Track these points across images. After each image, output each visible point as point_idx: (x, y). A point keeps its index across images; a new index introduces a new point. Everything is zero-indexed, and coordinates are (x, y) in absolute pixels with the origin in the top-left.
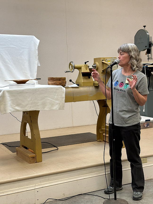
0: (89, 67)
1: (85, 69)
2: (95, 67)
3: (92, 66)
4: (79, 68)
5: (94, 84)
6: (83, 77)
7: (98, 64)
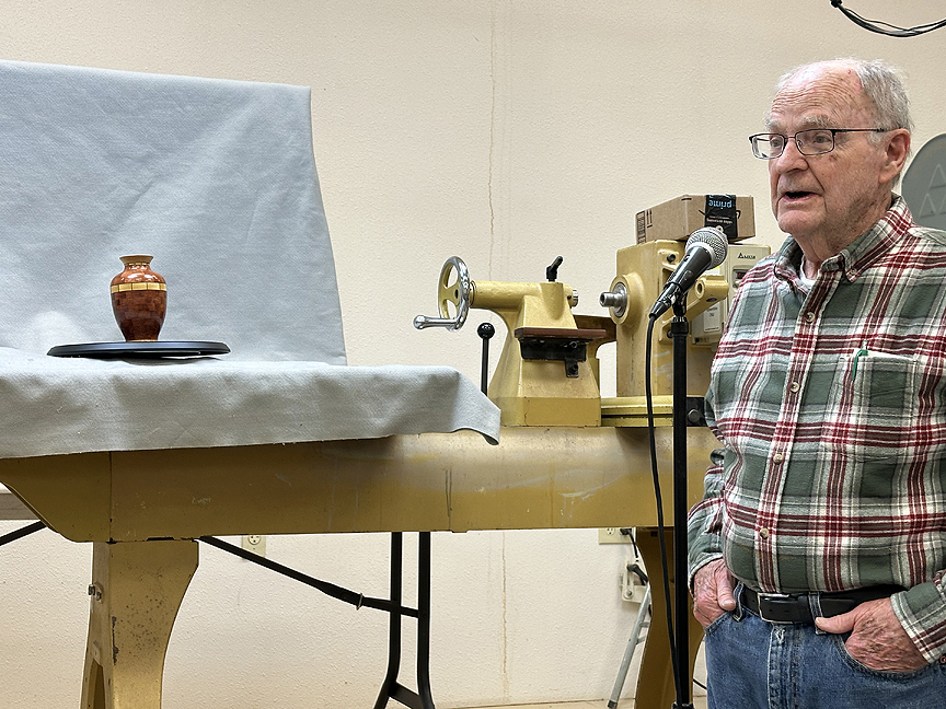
0: (573, 301)
1: (547, 315)
2: (619, 304)
3: (602, 297)
4: (508, 306)
5: (603, 416)
6: (530, 366)
7: (641, 287)
